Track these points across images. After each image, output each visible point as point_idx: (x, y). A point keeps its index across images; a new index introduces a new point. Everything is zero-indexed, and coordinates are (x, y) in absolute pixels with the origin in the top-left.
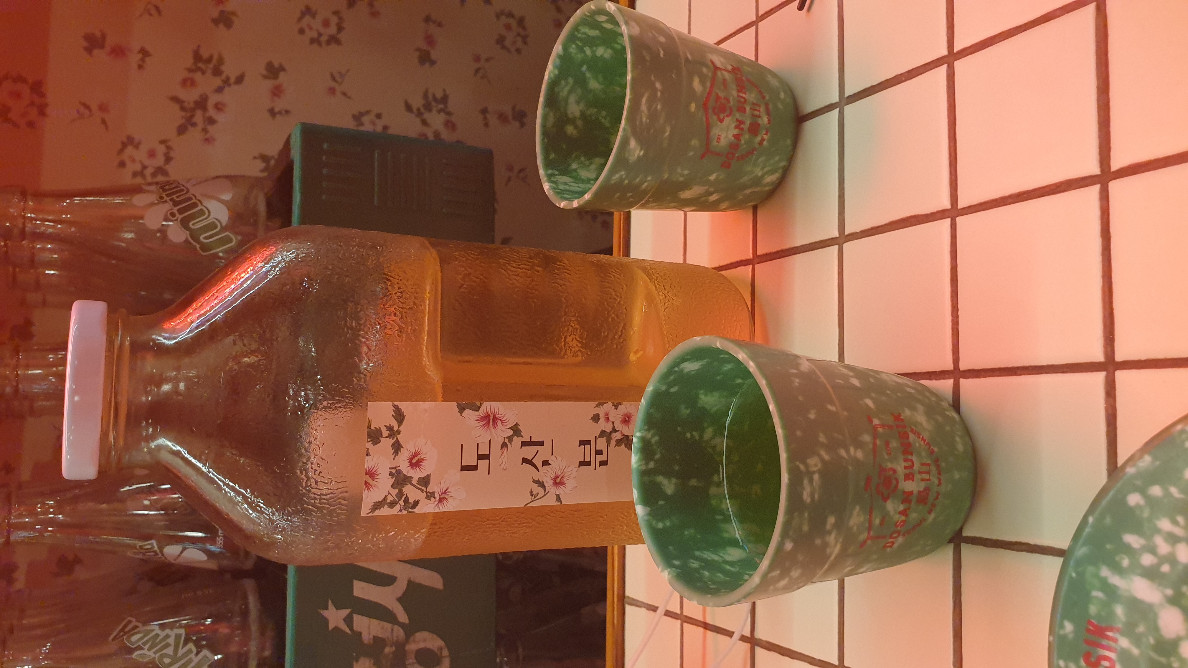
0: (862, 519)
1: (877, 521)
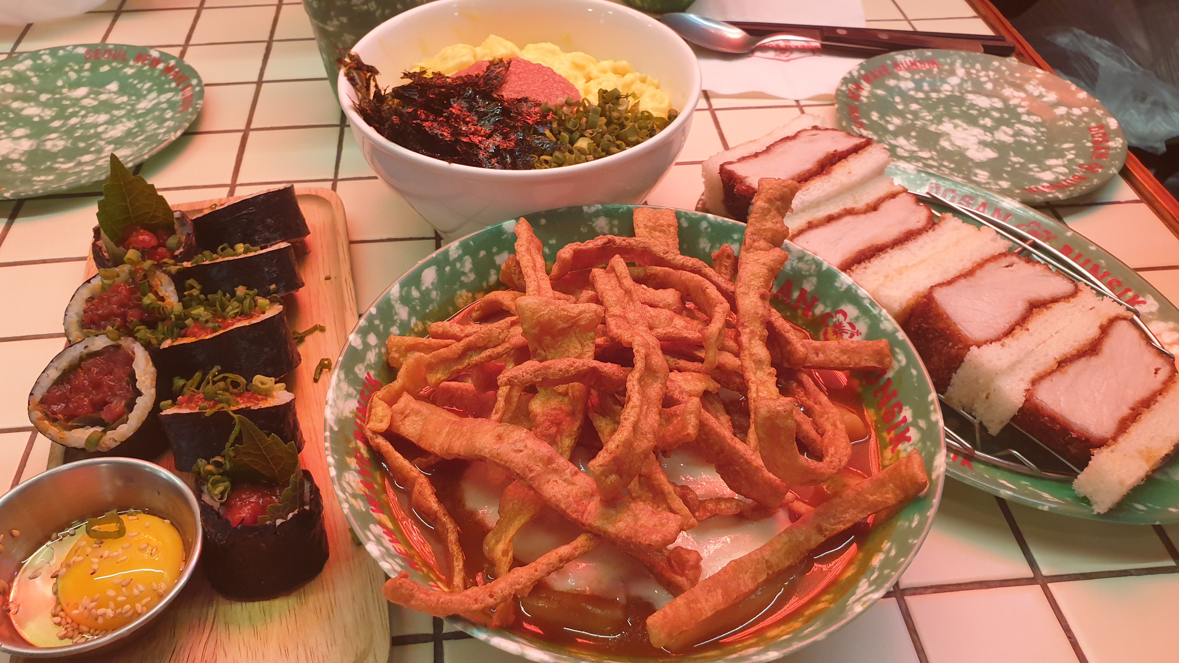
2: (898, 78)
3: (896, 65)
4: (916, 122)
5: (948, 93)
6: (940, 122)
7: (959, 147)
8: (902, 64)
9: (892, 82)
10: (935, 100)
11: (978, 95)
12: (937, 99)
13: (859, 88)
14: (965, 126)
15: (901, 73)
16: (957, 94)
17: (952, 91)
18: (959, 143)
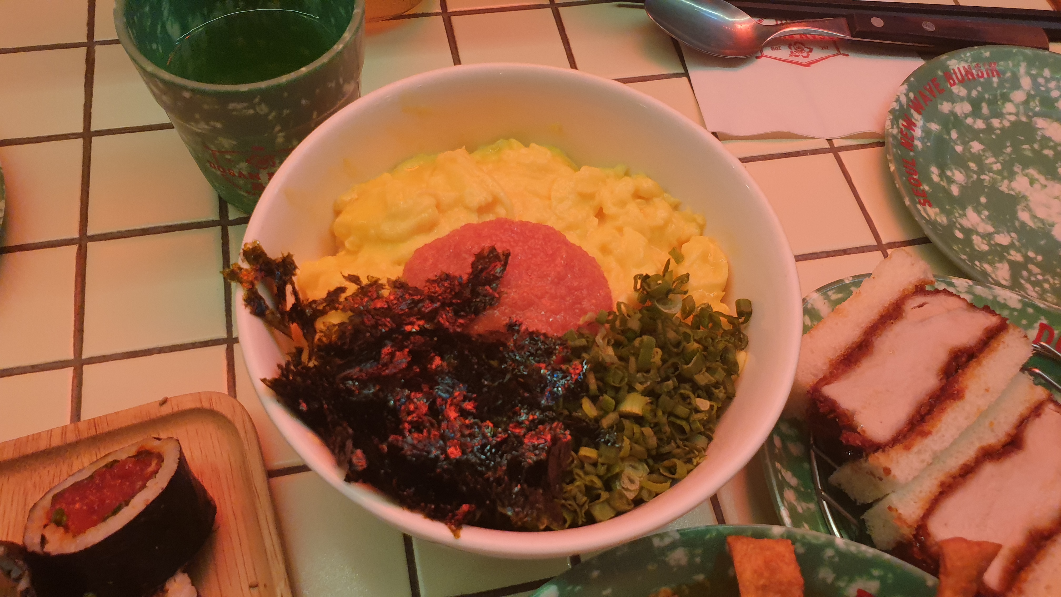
0: (227, 146)
1: (228, 157)
2: (953, 99)
3: (948, 76)
4: (983, 177)
5: (1013, 118)
6: (1012, 176)
7: (1042, 221)
8: (955, 73)
9: (945, 107)
10: (998, 132)
11: (1049, 120)
12: (1000, 129)
13: (911, 124)
14: (1042, 179)
15: (955, 89)
16: (1024, 119)
17: (1017, 114)
18: (1041, 213)
